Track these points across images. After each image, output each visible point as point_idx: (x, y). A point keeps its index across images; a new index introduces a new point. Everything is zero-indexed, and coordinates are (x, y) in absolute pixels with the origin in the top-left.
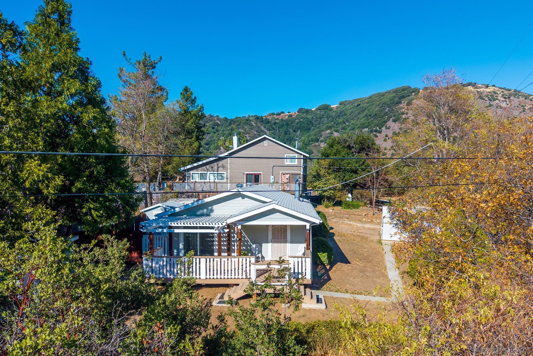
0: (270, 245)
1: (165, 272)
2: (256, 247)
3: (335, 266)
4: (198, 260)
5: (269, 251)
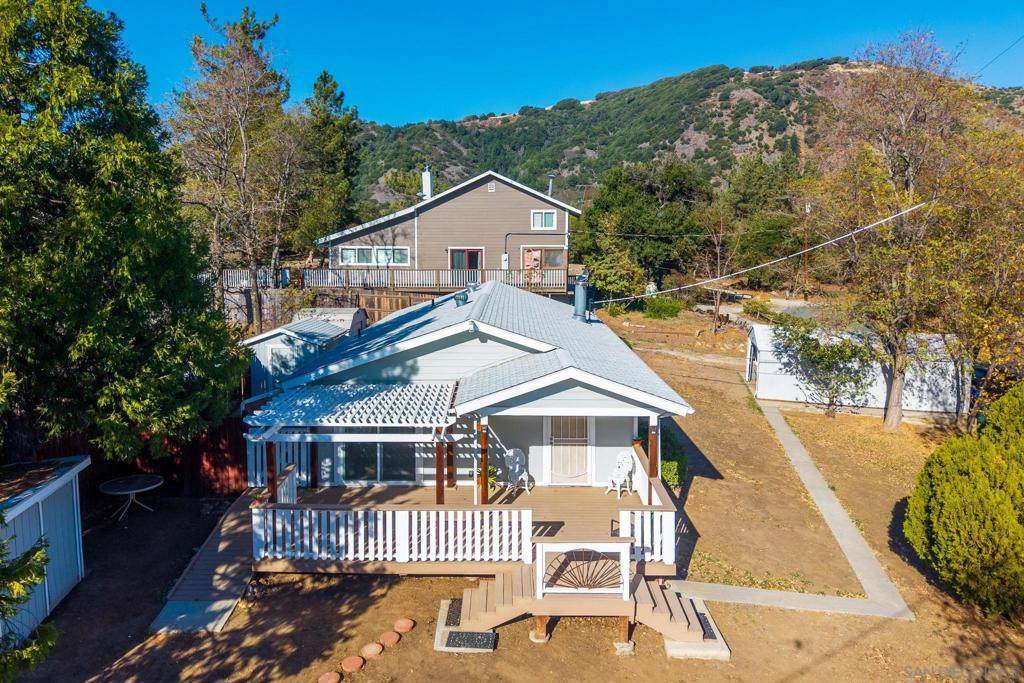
0: (547, 449)
1: (307, 543)
2: (516, 455)
3: (691, 490)
4: (389, 514)
5: (545, 464)
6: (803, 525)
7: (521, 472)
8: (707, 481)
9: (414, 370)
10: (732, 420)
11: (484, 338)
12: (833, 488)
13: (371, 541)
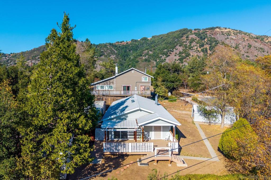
0: (153, 132)
2: (147, 133)
4: (128, 143)
5: (153, 135)
6: (202, 146)
7: (148, 137)
8: (184, 138)
9: (127, 117)
10: (189, 126)
11: (141, 110)
12: (208, 140)
13: (125, 148)
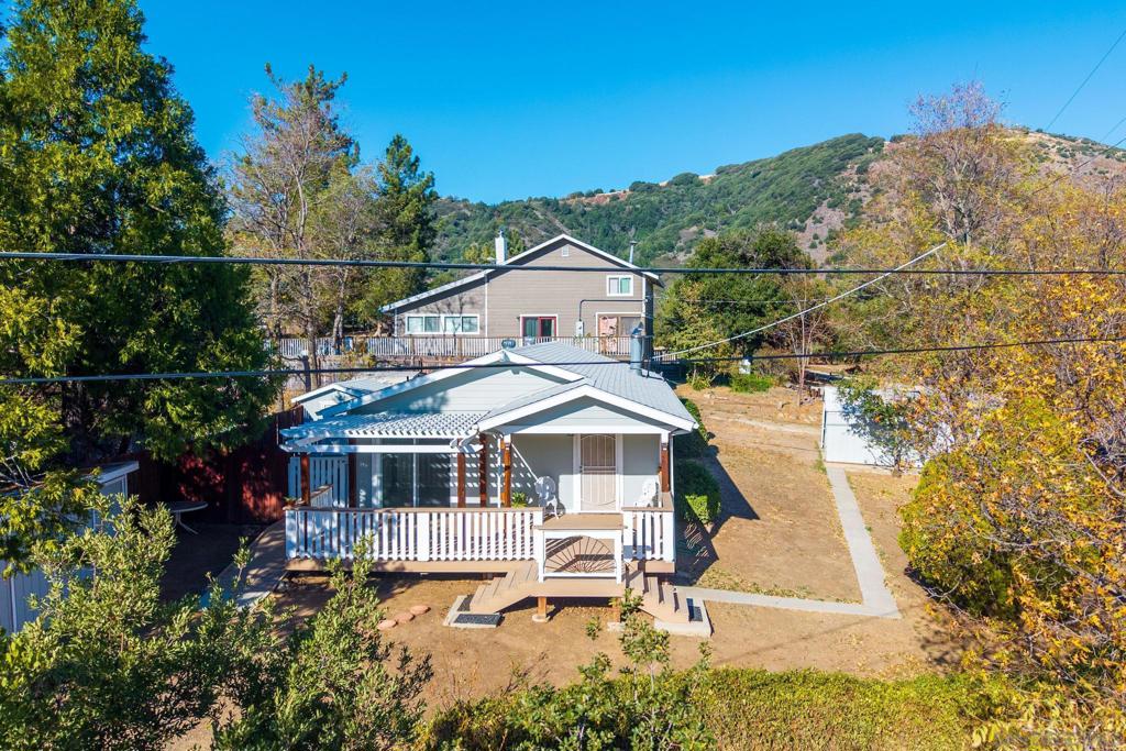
0: (577, 478)
1: (335, 544)
2: (545, 483)
3: (724, 526)
4: (411, 516)
8: (743, 521)
9: (444, 401)
11: (516, 368)
12: (870, 529)
13: (395, 542)
